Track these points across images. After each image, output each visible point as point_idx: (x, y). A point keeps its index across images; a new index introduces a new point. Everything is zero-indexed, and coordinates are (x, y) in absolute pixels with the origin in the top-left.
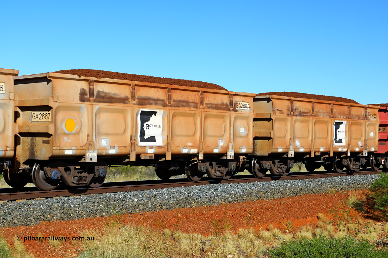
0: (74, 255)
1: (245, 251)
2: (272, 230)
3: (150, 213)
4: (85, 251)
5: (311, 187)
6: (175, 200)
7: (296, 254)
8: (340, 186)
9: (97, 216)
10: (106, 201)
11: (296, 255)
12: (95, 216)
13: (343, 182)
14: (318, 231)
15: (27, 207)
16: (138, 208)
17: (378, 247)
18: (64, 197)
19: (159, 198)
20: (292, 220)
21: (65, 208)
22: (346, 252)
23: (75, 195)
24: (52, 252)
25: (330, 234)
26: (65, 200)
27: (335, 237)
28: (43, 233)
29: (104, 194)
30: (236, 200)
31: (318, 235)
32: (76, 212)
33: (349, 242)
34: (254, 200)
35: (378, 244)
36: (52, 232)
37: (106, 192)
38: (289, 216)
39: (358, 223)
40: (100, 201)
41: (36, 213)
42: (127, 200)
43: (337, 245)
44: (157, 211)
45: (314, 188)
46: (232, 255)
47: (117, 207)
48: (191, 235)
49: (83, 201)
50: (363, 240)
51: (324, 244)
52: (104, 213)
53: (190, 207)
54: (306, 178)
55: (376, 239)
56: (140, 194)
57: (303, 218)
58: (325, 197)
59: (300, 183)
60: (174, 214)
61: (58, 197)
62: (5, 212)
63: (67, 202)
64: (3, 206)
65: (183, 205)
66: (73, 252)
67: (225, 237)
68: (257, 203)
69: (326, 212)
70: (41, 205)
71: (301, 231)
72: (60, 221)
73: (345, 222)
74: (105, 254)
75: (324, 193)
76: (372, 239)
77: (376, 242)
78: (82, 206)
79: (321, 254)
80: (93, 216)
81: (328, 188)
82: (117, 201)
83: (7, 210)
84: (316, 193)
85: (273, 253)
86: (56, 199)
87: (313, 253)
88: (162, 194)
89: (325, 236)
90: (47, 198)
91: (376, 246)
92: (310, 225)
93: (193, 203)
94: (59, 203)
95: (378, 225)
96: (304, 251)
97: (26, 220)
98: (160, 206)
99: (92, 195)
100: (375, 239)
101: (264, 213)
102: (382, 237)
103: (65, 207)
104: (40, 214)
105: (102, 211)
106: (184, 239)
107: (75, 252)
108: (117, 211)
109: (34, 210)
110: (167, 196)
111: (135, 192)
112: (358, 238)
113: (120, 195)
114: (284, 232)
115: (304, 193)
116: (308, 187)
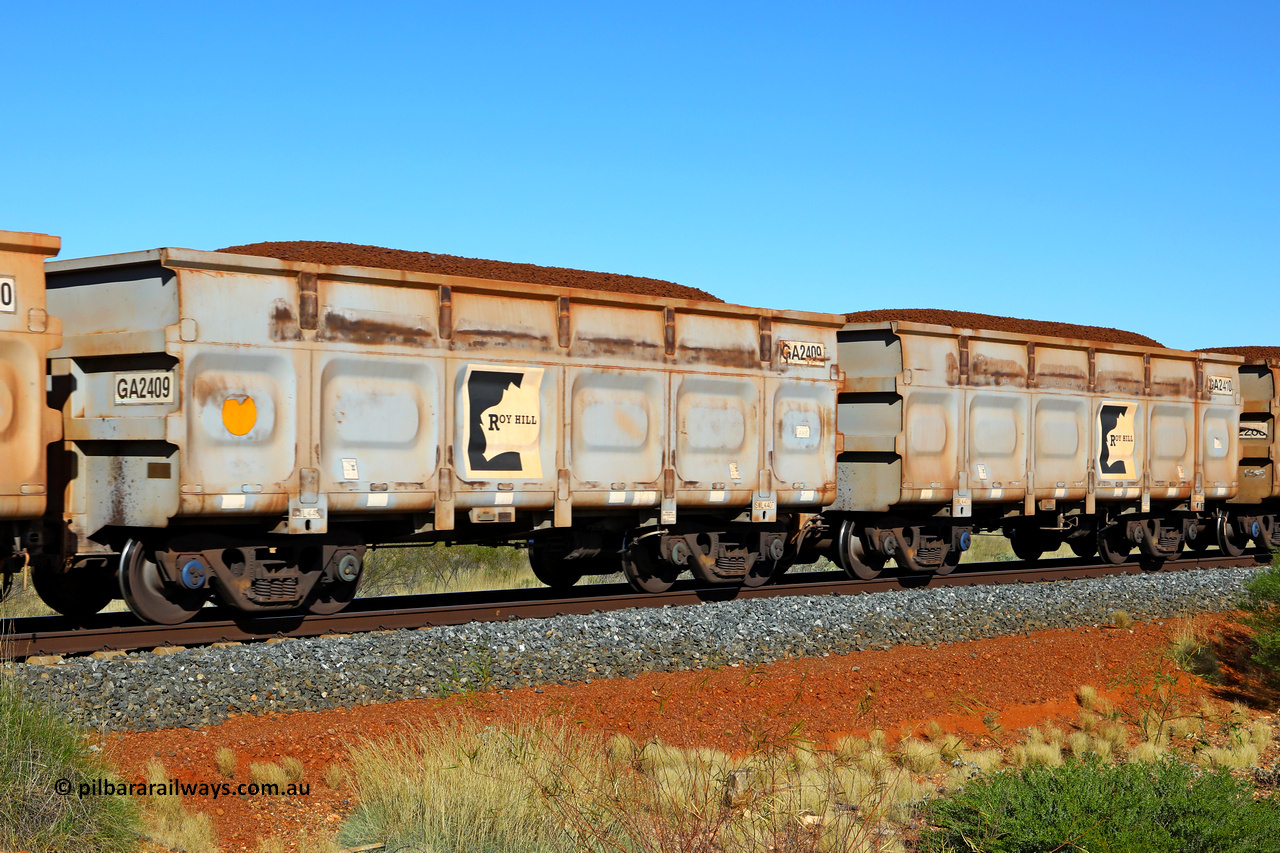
0: (331, 817)
1: (855, 802)
2: (937, 740)
3: (566, 688)
4: (365, 806)
5: (1058, 606)
6: (643, 646)
7: (1011, 813)
8: (1146, 602)
9: (402, 696)
10: (429, 649)
11: (1012, 815)
12: (397, 697)
13: (1156, 591)
14: (1079, 741)
15: (187, 671)
16: (528, 673)
17: (1260, 788)
18: (302, 639)
19: (592, 643)
20: (999, 708)
21: (304, 673)
22: (1163, 804)
23: (336, 633)
24: (262, 809)
25: (1115, 750)
26: (305, 648)
27: (1131, 760)
28: (236, 749)
29: (425, 629)
30: (829, 646)
31: (1078, 755)
32: (338, 684)
33: (1172, 774)
34: (885, 647)
35: (1262, 781)
36: (265, 746)
37: (429, 625)
38: (992, 697)
39: (1203, 717)
40: (413, 653)
41: (214, 688)
42: (495, 647)
43: (1136, 783)
44: (587, 681)
45: (1068, 609)
46: (816, 817)
47: (464, 669)
48: (693, 754)
49: (360, 651)
50: (1215, 768)
51: (1097, 782)
52: (424, 689)
53: (688, 668)
54: (1043, 580)
55: (1255, 765)
56: (535, 629)
57: (1034, 702)
58: (1101, 636)
59: (1024, 594)
60: (638, 691)
61: (284, 639)
62: (120, 686)
63: (310, 653)
64: (113, 665)
65: (665, 662)
66: (330, 808)
67: (794, 759)
68: (894, 655)
69: (1103, 683)
70: (231, 665)
71: (1028, 742)
72: (290, 713)
73: (1161, 715)
74: (427, 816)
75: (1096, 625)
76: (1244, 765)
77: (1256, 774)
78: (356, 666)
79: (1088, 810)
80: (389, 696)
81: (1110, 609)
82: (465, 652)
83: (125, 679)
84: (1073, 625)
85: (941, 809)
86: (276, 646)
87: (1065, 810)
88: (601, 628)
89: (1101, 758)
90: (248, 642)
91: (1257, 787)
92: (1056, 724)
93: (698, 655)
94: (285, 656)
95: (1263, 725)
96: (1038, 804)
97: (182, 709)
98: (595, 665)
99: (387, 632)
100: (1252, 765)
101: (914, 687)
102: (1275, 759)
103: (302, 669)
104: (226, 691)
105: (418, 680)
106: (672, 767)
107: (334, 809)
108: (464, 680)
109: (209, 680)
110: (617, 634)
111: (520, 622)
112: (1200, 762)
113: (472, 632)
114: (976, 746)
115: (1037, 623)
116: (1048, 605)
